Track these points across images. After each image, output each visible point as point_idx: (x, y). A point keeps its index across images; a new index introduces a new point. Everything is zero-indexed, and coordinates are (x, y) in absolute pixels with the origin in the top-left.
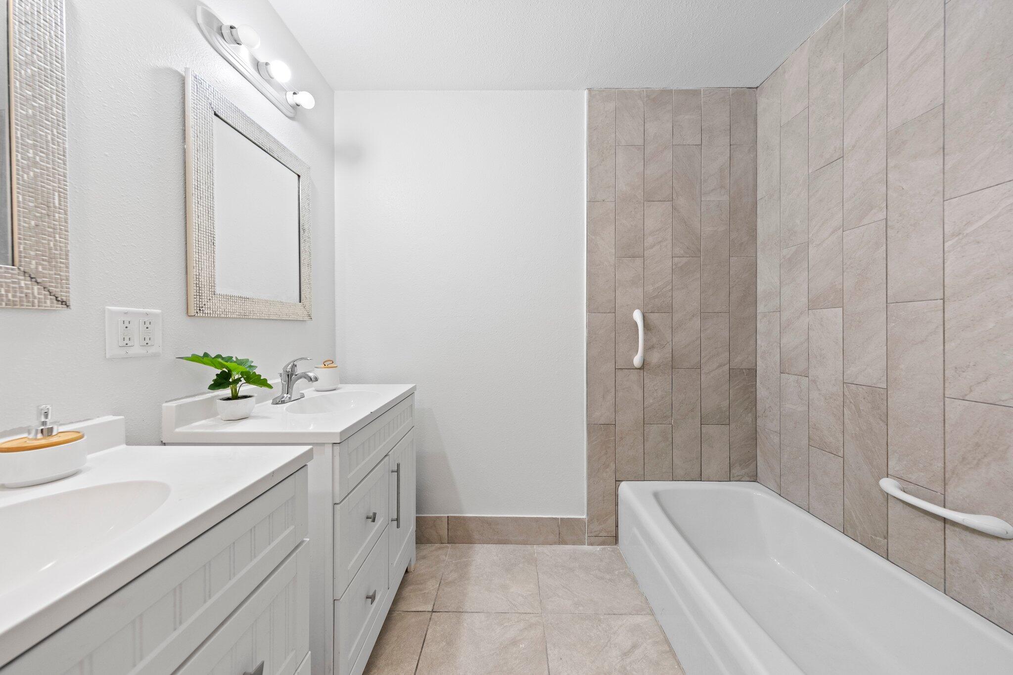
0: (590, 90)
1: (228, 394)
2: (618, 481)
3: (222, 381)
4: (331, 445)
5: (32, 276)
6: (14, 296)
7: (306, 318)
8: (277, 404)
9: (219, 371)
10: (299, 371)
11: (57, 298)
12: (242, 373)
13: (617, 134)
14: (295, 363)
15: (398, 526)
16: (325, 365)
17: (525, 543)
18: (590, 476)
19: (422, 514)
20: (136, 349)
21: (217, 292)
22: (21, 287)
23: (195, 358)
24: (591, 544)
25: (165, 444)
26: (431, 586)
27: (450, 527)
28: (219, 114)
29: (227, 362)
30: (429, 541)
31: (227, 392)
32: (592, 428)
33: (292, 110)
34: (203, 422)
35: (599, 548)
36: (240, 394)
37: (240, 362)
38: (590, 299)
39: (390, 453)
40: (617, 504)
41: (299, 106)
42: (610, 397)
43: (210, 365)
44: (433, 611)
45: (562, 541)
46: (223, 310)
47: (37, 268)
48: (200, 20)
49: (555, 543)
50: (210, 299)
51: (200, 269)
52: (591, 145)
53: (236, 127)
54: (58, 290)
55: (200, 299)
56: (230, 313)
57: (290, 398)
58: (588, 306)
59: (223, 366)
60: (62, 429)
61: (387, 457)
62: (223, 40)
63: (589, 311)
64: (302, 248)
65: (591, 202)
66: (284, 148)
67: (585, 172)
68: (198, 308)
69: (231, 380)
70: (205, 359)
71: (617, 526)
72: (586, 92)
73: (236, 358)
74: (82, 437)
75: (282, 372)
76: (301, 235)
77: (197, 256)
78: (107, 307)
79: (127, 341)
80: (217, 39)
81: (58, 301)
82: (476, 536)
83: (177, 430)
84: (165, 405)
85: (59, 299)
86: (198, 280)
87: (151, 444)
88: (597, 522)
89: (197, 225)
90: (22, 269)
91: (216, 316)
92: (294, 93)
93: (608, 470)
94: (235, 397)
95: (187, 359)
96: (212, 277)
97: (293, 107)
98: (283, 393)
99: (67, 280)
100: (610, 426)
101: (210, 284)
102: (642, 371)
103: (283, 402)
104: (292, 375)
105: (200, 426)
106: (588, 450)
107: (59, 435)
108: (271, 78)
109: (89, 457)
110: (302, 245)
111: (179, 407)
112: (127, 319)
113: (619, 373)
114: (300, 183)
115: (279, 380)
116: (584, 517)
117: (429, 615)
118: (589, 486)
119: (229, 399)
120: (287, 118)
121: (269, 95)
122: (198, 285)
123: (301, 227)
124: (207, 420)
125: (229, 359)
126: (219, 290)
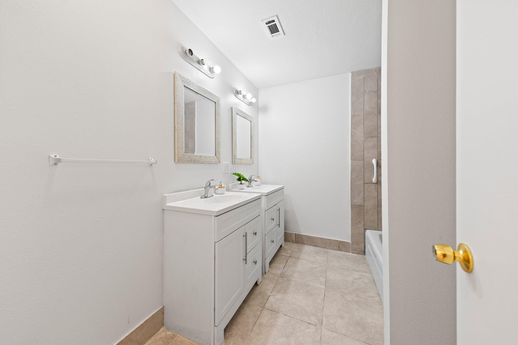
0: (352, 72)
2: (365, 229)
4: (265, 196)
7: (253, 163)
10: (252, 179)
12: (243, 178)
13: (364, 88)
14: (251, 176)
15: (279, 227)
16: (258, 178)
17: (324, 248)
18: (352, 225)
19: (287, 231)
20: (226, 172)
22: (217, 160)
23: (234, 174)
24: (353, 253)
26: (289, 251)
27: (296, 237)
30: (288, 241)
31: (240, 182)
32: (353, 206)
33: (249, 103)
34: (236, 188)
35: (356, 255)
37: (242, 175)
38: (352, 155)
40: (365, 239)
41: (252, 102)
42: (362, 195)
44: (290, 256)
45: (340, 250)
48: (234, 93)
49: (337, 250)
50: (235, 160)
52: (353, 94)
53: (240, 115)
56: (239, 163)
58: (351, 158)
59: (239, 176)
61: (276, 205)
63: (352, 160)
65: (353, 116)
66: (248, 115)
67: (350, 105)
68: (234, 162)
69: (240, 179)
71: (365, 248)
72: (350, 74)
74: (224, 187)
78: (223, 162)
79: (225, 169)
80: (237, 95)
81: (220, 162)
82: (306, 242)
84: (230, 184)
86: (234, 155)
88: (356, 244)
90: (216, 156)
91: (237, 163)
92: (251, 99)
93: (360, 224)
94: (241, 184)
95: (232, 174)
96: (236, 154)
98: (249, 184)
99: (220, 158)
100: (361, 207)
101: (236, 156)
102: (377, 184)
103: (249, 187)
106: (351, 215)
109: (224, 191)
112: (225, 165)
113: (366, 185)
114: (251, 123)
116: (350, 242)
117: (289, 257)
118: (352, 230)
120: (248, 106)
121: (245, 102)
122: (234, 157)
125: (240, 174)
126: (238, 157)
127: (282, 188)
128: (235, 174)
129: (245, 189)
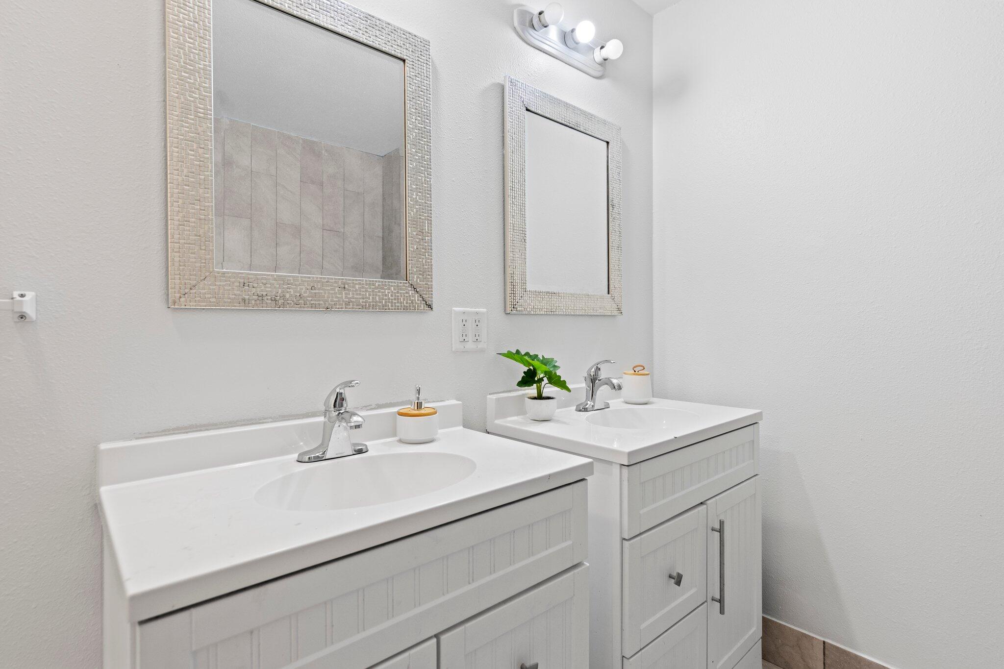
1: (533, 394)
3: (529, 379)
4: (619, 466)
5: (415, 287)
6: (407, 303)
7: (615, 313)
8: (580, 411)
9: (526, 369)
10: (603, 375)
11: (426, 302)
12: (546, 373)
14: (599, 366)
15: (722, 612)
16: (635, 372)
19: (773, 616)
20: (470, 345)
21: (528, 289)
22: (410, 296)
23: (509, 355)
25: (488, 433)
27: (828, 661)
28: (530, 109)
29: (533, 360)
31: (532, 391)
33: (600, 68)
34: (515, 418)
36: (544, 395)
37: (545, 362)
39: (708, 502)
41: (607, 59)
43: (519, 362)
46: (533, 307)
47: (417, 281)
48: (516, 24)
50: (522, 297)
51: (514, 267)
53: (545, 115)
54: (427, 296)
55: (514, 296)
56: (538, 310)
57: (593, 406)
59: (530, 364)
60: (427, 405)
61: (704, 507)
62: (534, 31)
64: (611, 229)
66: (590, 117)
68: (513, 306)
69: (536, 379)
70: (516, 356)
73: (543, 356)
74: (435, 413)
75: (586, 375)
76: (610, 213)
77: (512, 255)
78: (453, 308)
79: (464, 337)
80: (529, 33)
81: (427, 305)
83: (497, 422)
84: (489, 396)
85: (427, 303)
86: (512, 278)
87: (478, 430)
89: (512, 225)
90: (410, 282)
91: (527, 313)
92: (602, 47)
94: (540, 397)
95: (504, 355)
96: (524, 274)
97: (600, 64)
98: (587, 399)
99: (432, 288)
101: (522, 282)
103: (586, 410)
104: (596, 379)
105: (512, 421)
107: (425, 409)
108: (577, 43)
109: (440, 431)
110: (610, 224)
111: (498, 400)
112: (465, 318)
114: (609, 151)
115: (584, 385)
119: (535, 398)
120: (595, 80)
121: (576, 63)
122: (512, 284)
123: (610, 203)
124: (519, 417)
125: (535, 357)
126: (530, 287)
127: (752, 424)
128: (516, 355)
129: (558, 421)
